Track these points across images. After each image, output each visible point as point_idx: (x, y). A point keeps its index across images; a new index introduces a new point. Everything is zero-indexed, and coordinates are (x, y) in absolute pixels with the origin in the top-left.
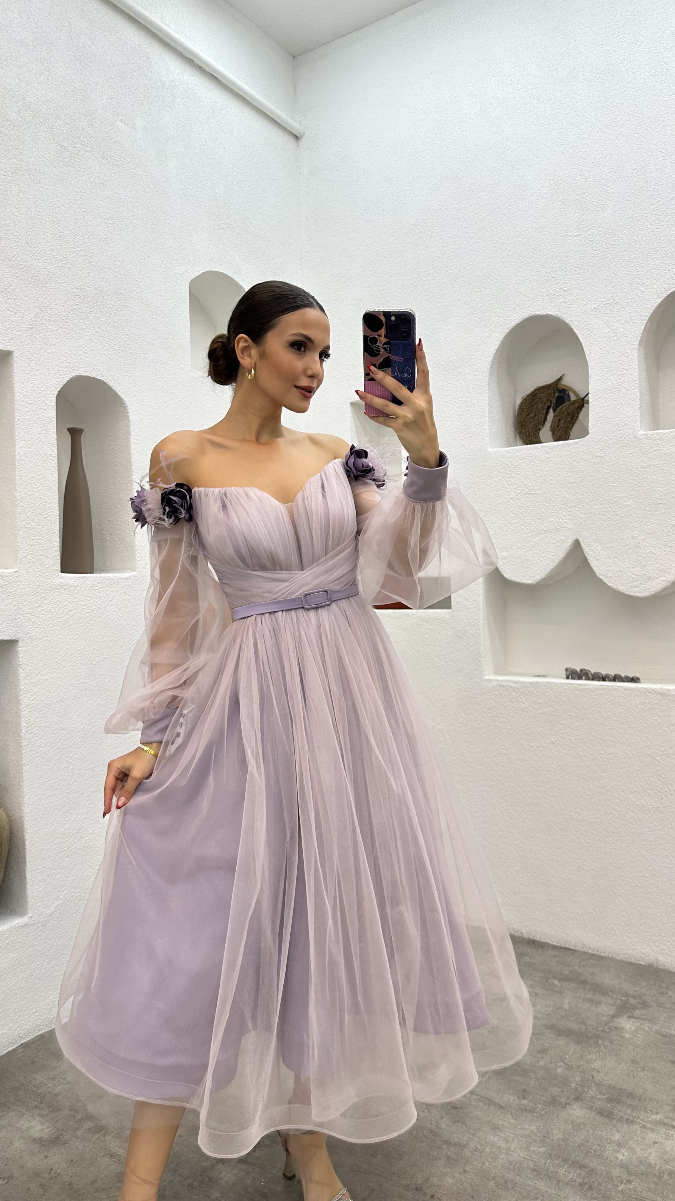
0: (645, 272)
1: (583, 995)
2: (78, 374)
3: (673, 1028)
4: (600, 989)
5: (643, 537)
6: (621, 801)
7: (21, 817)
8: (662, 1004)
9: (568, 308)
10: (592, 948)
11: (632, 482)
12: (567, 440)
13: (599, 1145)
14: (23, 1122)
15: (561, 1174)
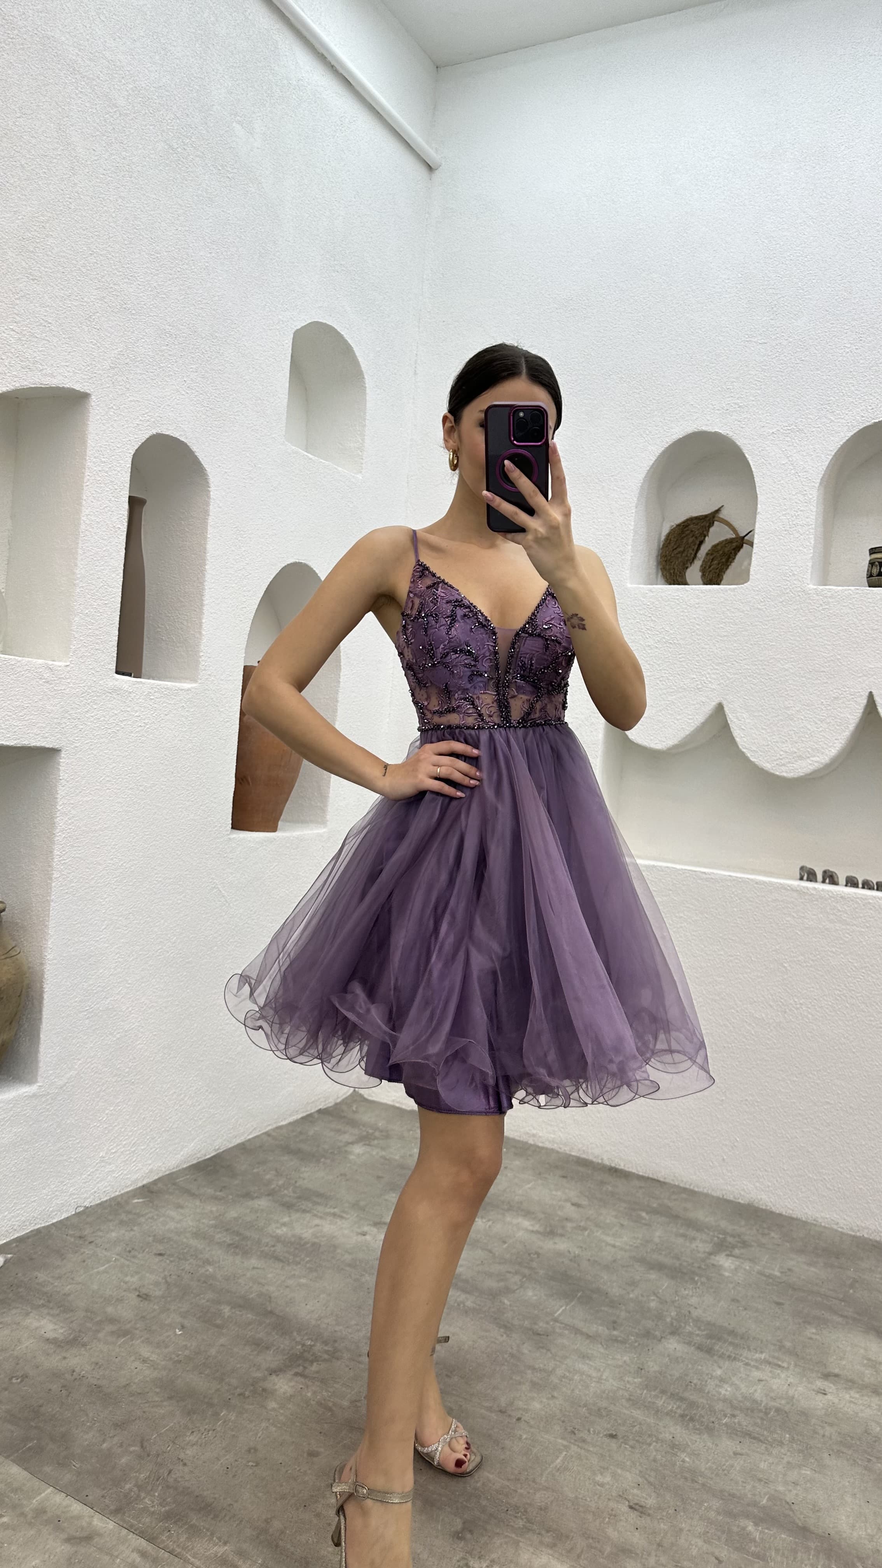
0: (837, 398)
1: (674, 1230)
2: (160, 432)
3: (776, 1269)
4: (692, 1224)
5: (798, 709)
6: (737, 1011)
8: (764, 1244)
9: (742, 428)
10: (685, 1180)
12: (719, 584)
13: (699, 1379)
14: (29, 1321)
15: (659, 1405)
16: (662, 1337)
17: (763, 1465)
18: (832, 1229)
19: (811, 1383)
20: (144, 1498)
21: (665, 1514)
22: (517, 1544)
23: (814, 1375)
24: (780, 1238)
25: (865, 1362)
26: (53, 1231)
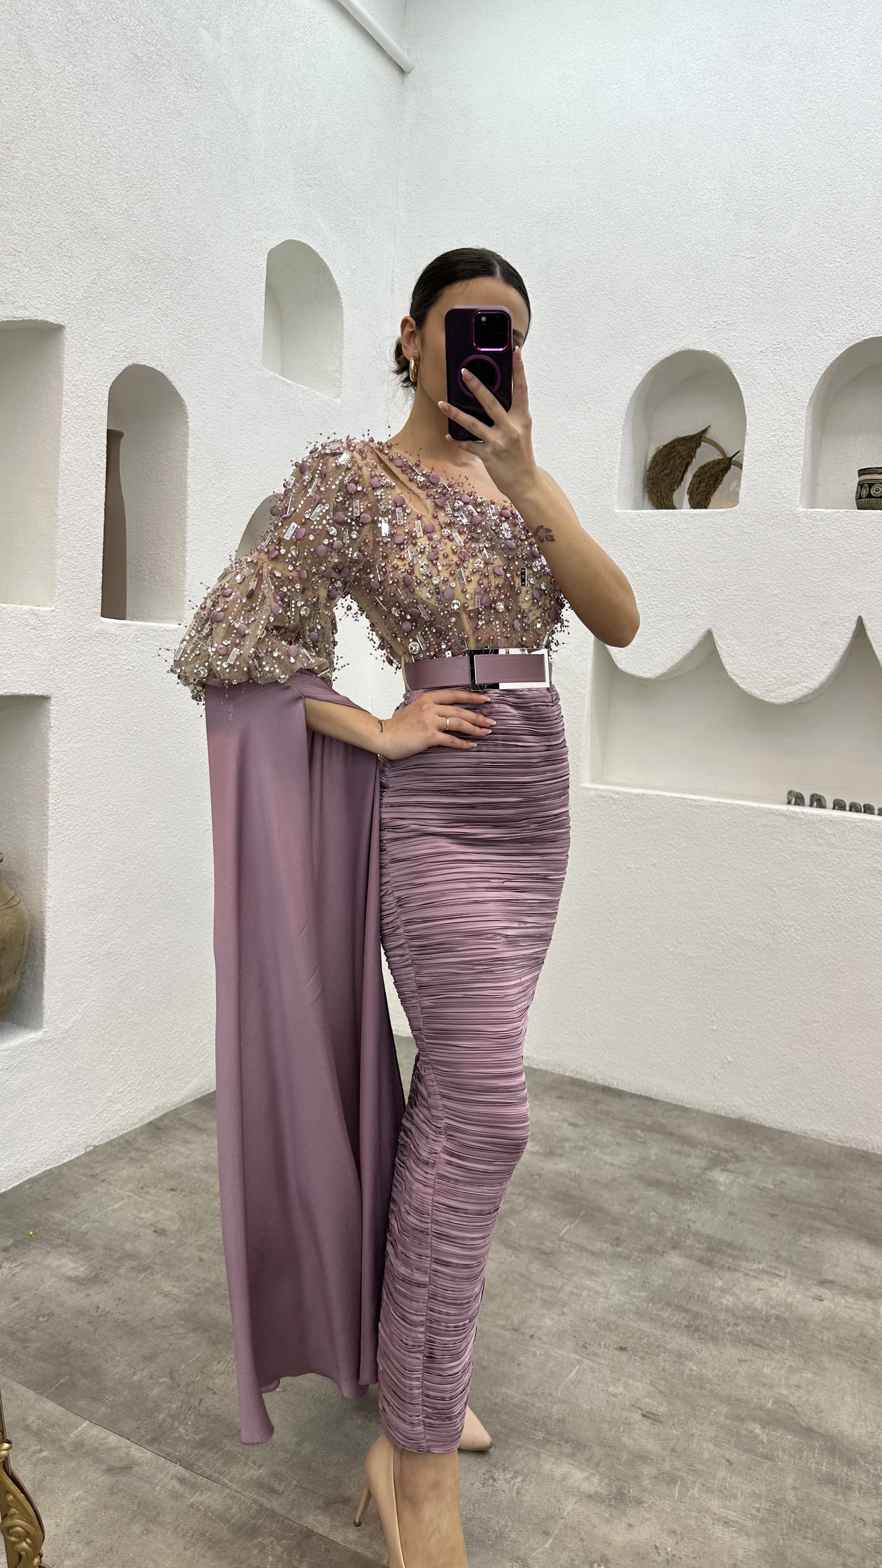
0: (827, 315)
1: (670, 1147)
2: (137, 362)
3: (769, 1182)
4: (686, 1141)
5: (787, 635)
7: (42, 912)
8: (756, 1158)
9: (730, 346)
10: (676, 1097)
11: (782, 567)
12: (706, 508)
13: (702, 1291)
14: (50, 1260)
15: (665, 1317)
16: (664, 1252)
17: (766, 1371)
18: (819, 1141)
19: (808, 1290)
20: (178, 1427)
21: (676, 1420)
22: (538, 1454)
23: (810, 1282)
24: (772, 1152)
25: (858, 1268)
26: (64, 1171)
